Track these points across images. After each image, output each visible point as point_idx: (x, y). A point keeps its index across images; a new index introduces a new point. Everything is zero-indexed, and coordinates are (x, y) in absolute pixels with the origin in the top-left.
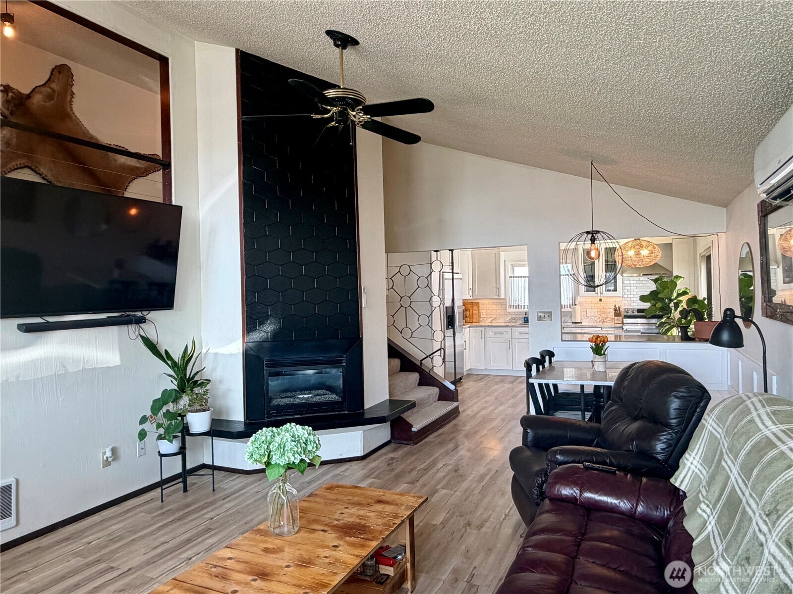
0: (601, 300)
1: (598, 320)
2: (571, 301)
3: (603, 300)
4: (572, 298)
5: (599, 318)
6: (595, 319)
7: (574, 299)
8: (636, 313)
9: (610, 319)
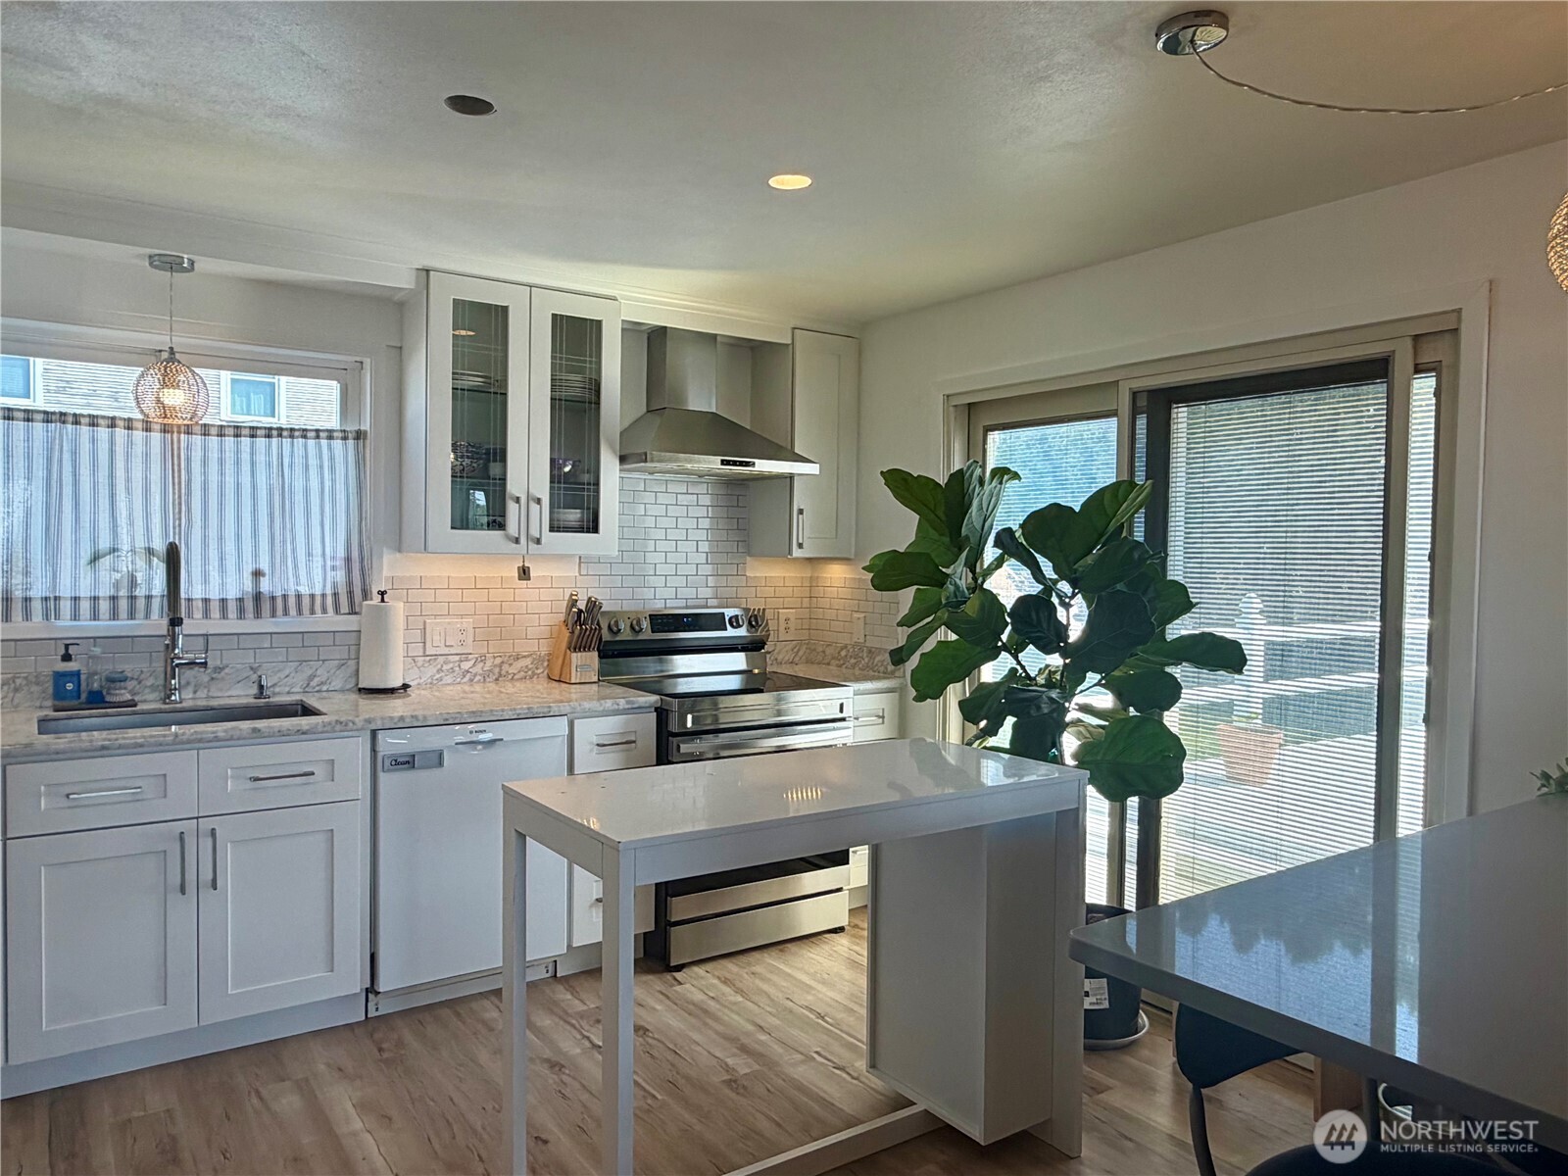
0: (524, 573)
1: (478, 669)
2: (340, 576)
3: (532, 574)
4: (348, 560)
5: (482, 659)
6: (466, 666)
7: (358, 566)
8: (647, 634)
9: (528, 661)
